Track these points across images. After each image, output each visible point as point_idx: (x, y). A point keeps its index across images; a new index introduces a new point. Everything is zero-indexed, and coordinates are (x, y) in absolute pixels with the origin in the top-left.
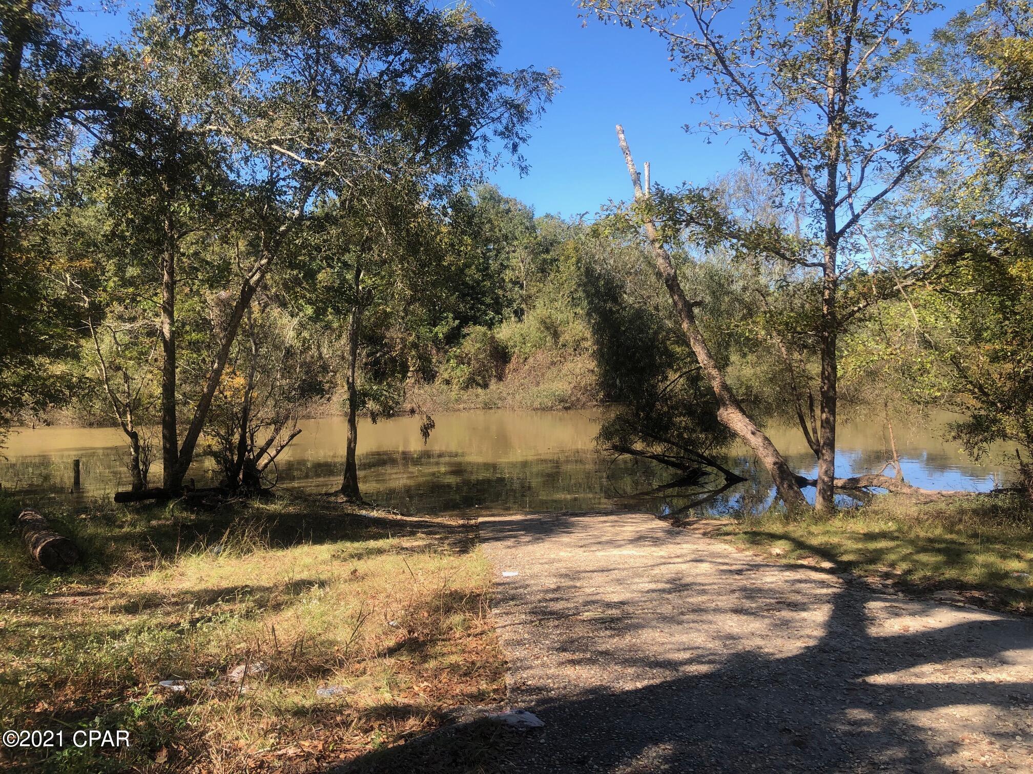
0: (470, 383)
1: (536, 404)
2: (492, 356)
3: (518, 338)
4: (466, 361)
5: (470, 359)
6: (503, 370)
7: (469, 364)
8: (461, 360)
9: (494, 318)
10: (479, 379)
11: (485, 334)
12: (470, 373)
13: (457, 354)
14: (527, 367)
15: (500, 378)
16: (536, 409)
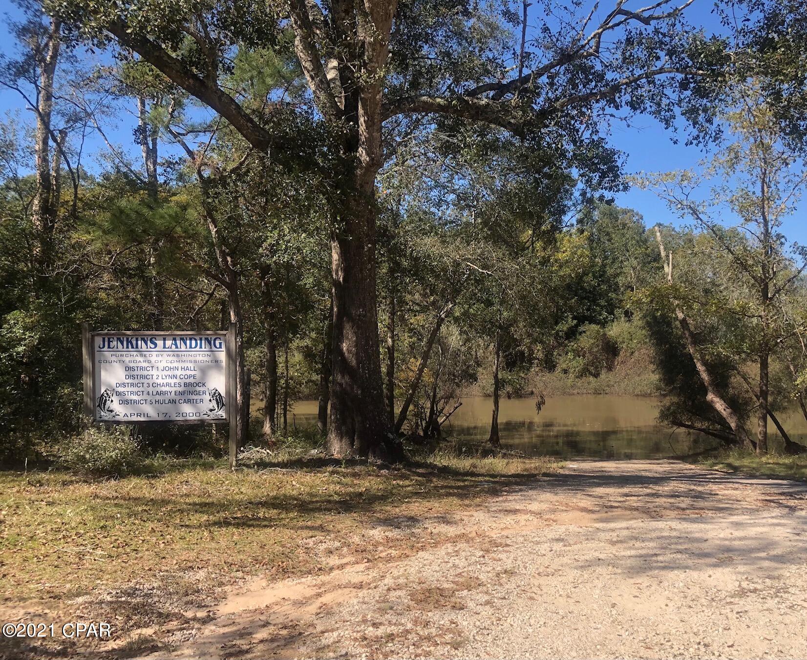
0: (584, 372)
1: (637, 391)
2: (603, 349)
3: (626, 336)
4: (581, 354)
5: (585, 352)
6: (613, 362)
7: (584, 356)
8: (578, 353)
9: (607, 317)
10: (592, 369)
11: (598, 331)
12: (584, 364)
13: (574, 348)
14: (633, 360)
15: (610, 368)
16: (637, 395)
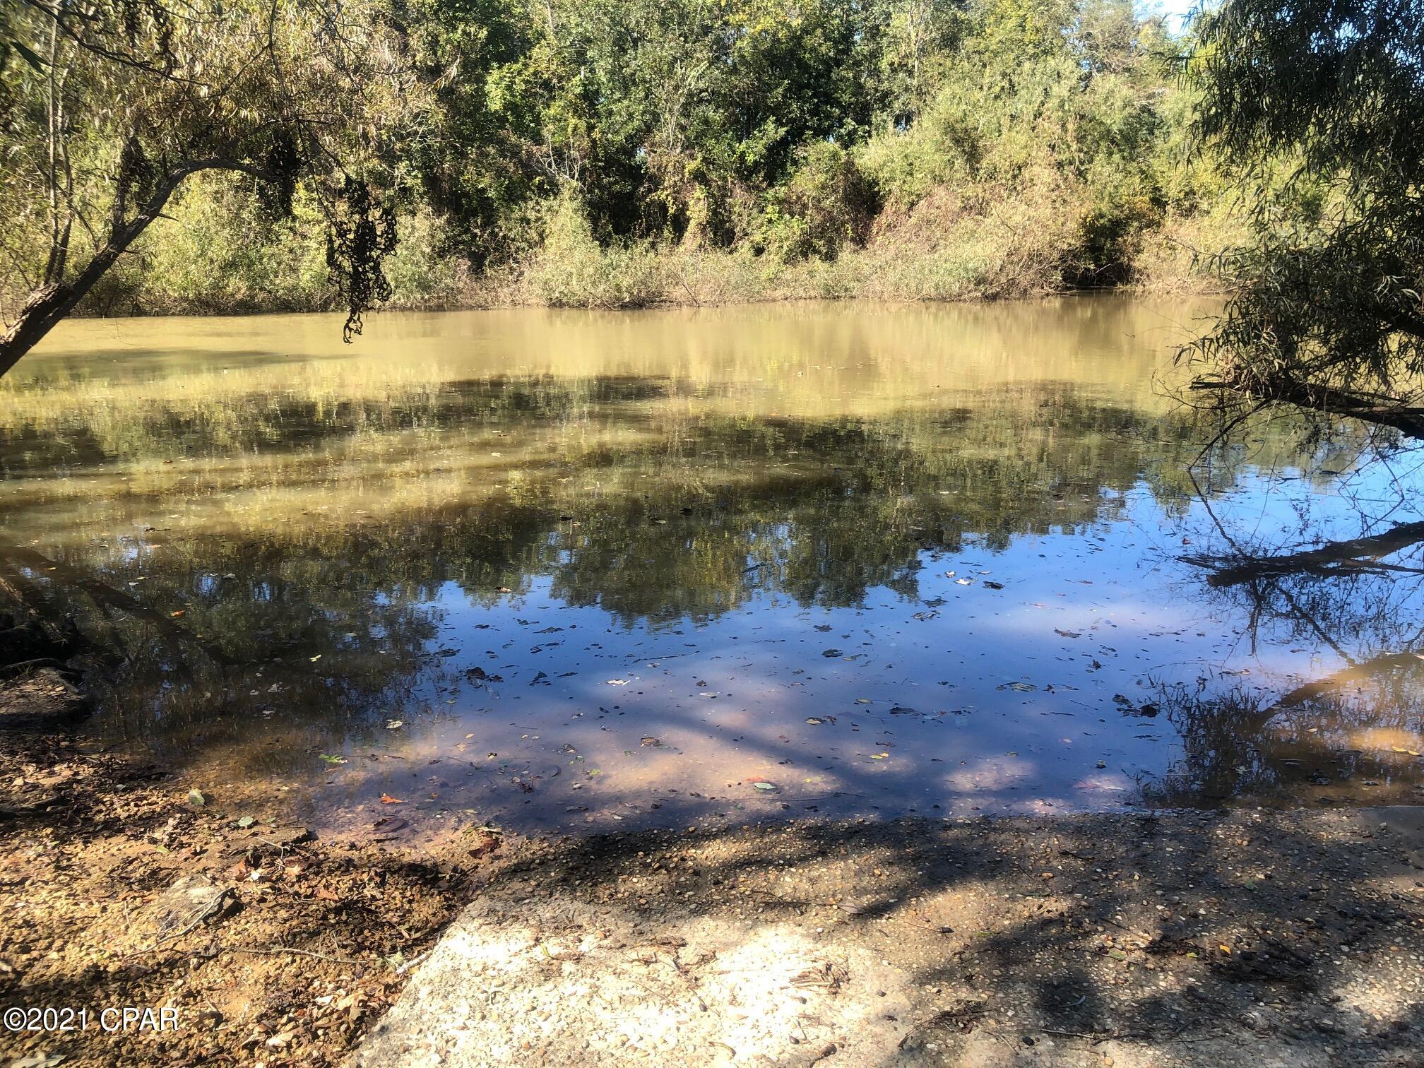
1: (928, 289)
2: (846, 199)
3: (899, 163)
4: (797, 208)
5: (805, 206)
6: (867, 228)
7: (803, 215)
8: (785, 205)
9: (855, 131)
10: (820, 243)
11: (834, 156)
12: (803, 232)
13: (781, 195)
14: (913, 220)
15: (861, 241)
16: (927, 299)
